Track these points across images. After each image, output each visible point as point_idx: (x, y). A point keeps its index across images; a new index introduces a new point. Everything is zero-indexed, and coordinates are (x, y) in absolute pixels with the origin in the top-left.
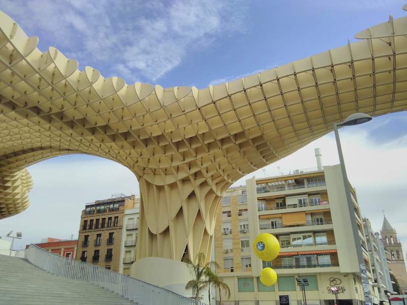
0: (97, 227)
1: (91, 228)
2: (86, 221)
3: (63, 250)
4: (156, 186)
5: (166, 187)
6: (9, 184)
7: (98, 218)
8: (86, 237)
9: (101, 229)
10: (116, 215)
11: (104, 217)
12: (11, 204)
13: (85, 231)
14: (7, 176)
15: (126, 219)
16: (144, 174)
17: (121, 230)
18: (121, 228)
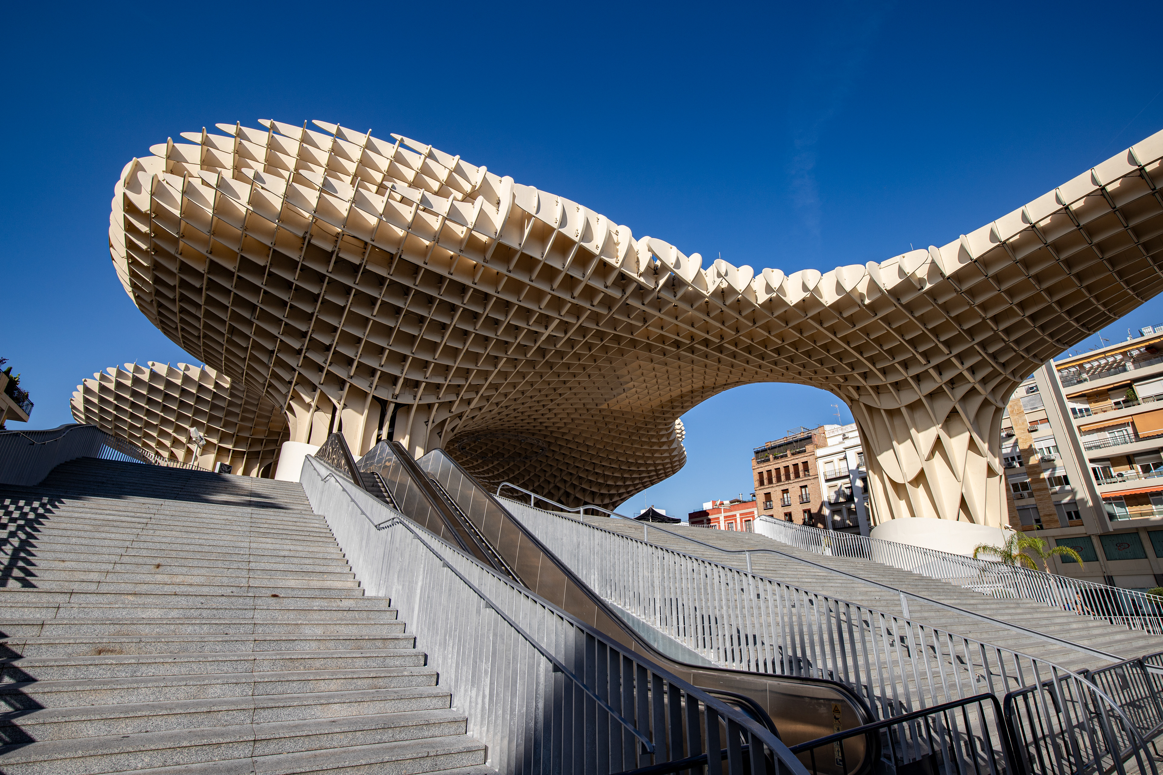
0: (779, 480)
1: (770, 481)
2: (761, 474)
3: (738, 516)
4: (885, 410)
5: (904, 410)
6: (664, 440)
7: (777, 466)
8: (768, 496)
9: (787, 482)
10: (804, 459)
11: (785, 464)
12: (667, 463)
13: (762, 487)
14: (661, 429)
15: (820, 462)
16: (859, 395)
17: (816, 480)
18: (816, 477)
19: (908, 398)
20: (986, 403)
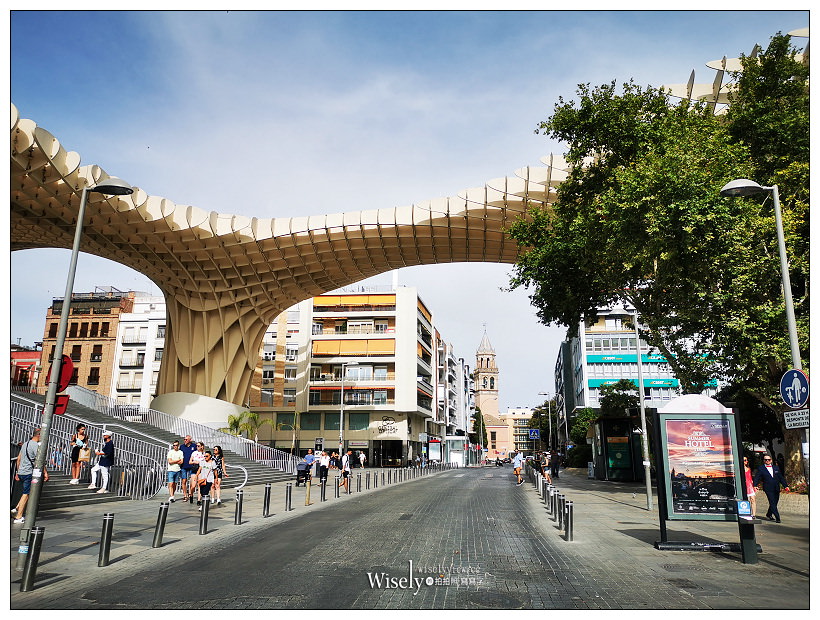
0: (73, 335)
2: (54, 325)
3: (15, 364)
4: (191, 310)
5: (204, 314)
7: (75, 321)
9: (81, 339)
10: (106, 320)
11: (84, 321)
13: (52, 339)
15: (122, 326)
18: (114, 339)
19: (210, 306)
20: (258, 321)
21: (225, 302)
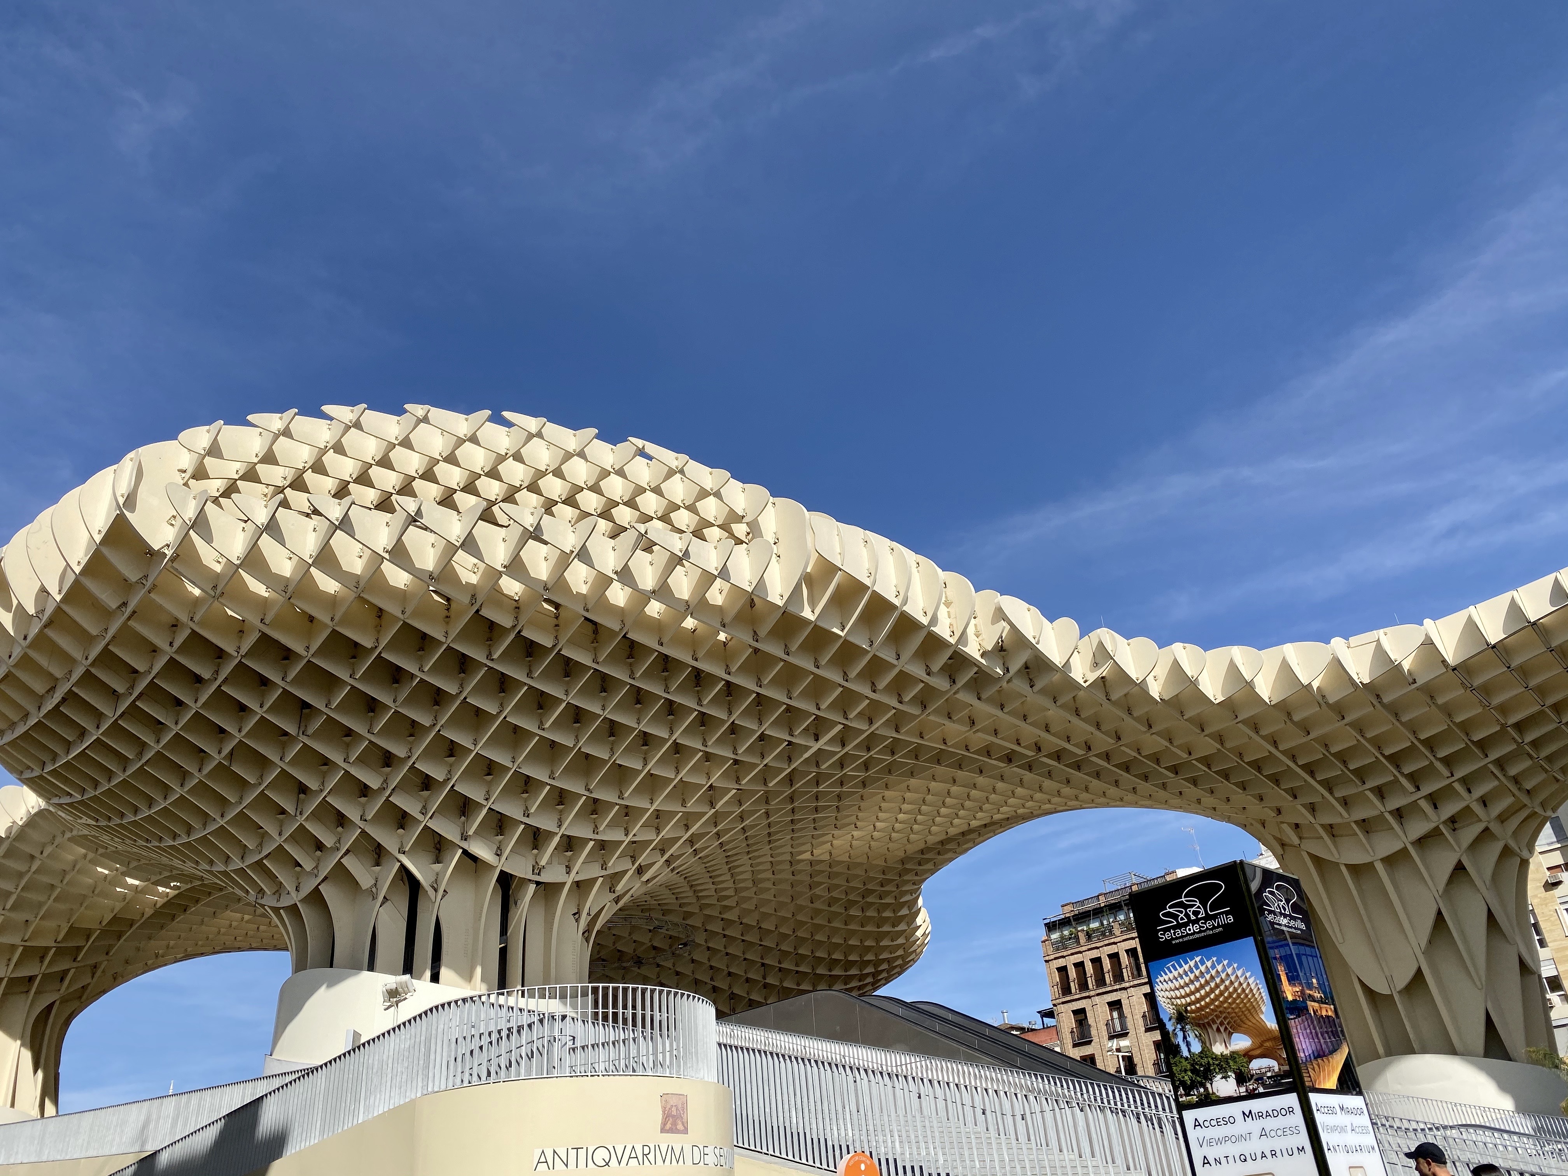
0: (1100, 981)
1: (1083, 985)
4: (1345, 865)
5: (1379, 867)
7: (1095, 954)
8: (1080, 1014)
9: (1117, 987)
11: (1111, 950)
13: (1068, 998)
19: (1387, 845)
20: (1506, 852)
21: (1418, 828)
